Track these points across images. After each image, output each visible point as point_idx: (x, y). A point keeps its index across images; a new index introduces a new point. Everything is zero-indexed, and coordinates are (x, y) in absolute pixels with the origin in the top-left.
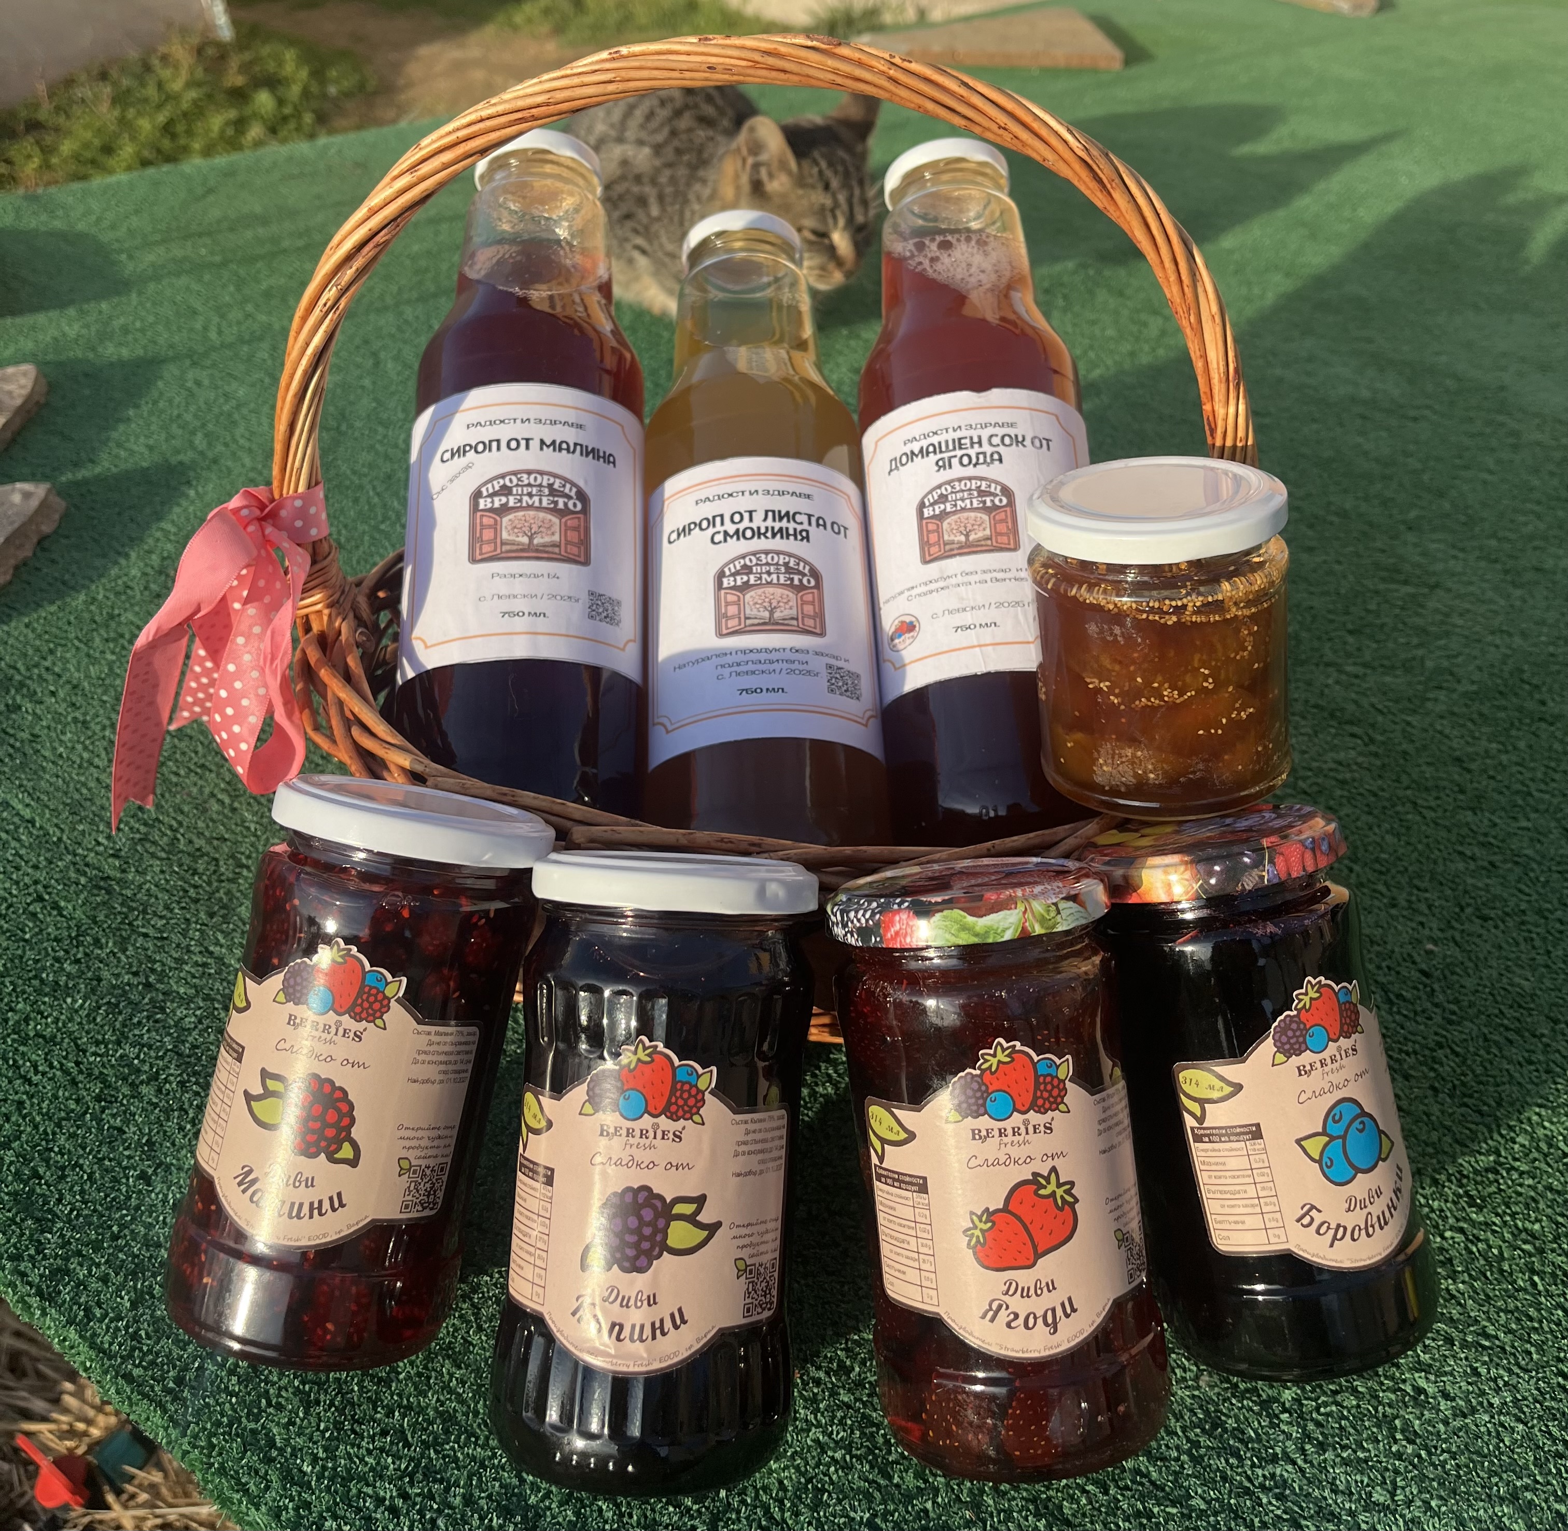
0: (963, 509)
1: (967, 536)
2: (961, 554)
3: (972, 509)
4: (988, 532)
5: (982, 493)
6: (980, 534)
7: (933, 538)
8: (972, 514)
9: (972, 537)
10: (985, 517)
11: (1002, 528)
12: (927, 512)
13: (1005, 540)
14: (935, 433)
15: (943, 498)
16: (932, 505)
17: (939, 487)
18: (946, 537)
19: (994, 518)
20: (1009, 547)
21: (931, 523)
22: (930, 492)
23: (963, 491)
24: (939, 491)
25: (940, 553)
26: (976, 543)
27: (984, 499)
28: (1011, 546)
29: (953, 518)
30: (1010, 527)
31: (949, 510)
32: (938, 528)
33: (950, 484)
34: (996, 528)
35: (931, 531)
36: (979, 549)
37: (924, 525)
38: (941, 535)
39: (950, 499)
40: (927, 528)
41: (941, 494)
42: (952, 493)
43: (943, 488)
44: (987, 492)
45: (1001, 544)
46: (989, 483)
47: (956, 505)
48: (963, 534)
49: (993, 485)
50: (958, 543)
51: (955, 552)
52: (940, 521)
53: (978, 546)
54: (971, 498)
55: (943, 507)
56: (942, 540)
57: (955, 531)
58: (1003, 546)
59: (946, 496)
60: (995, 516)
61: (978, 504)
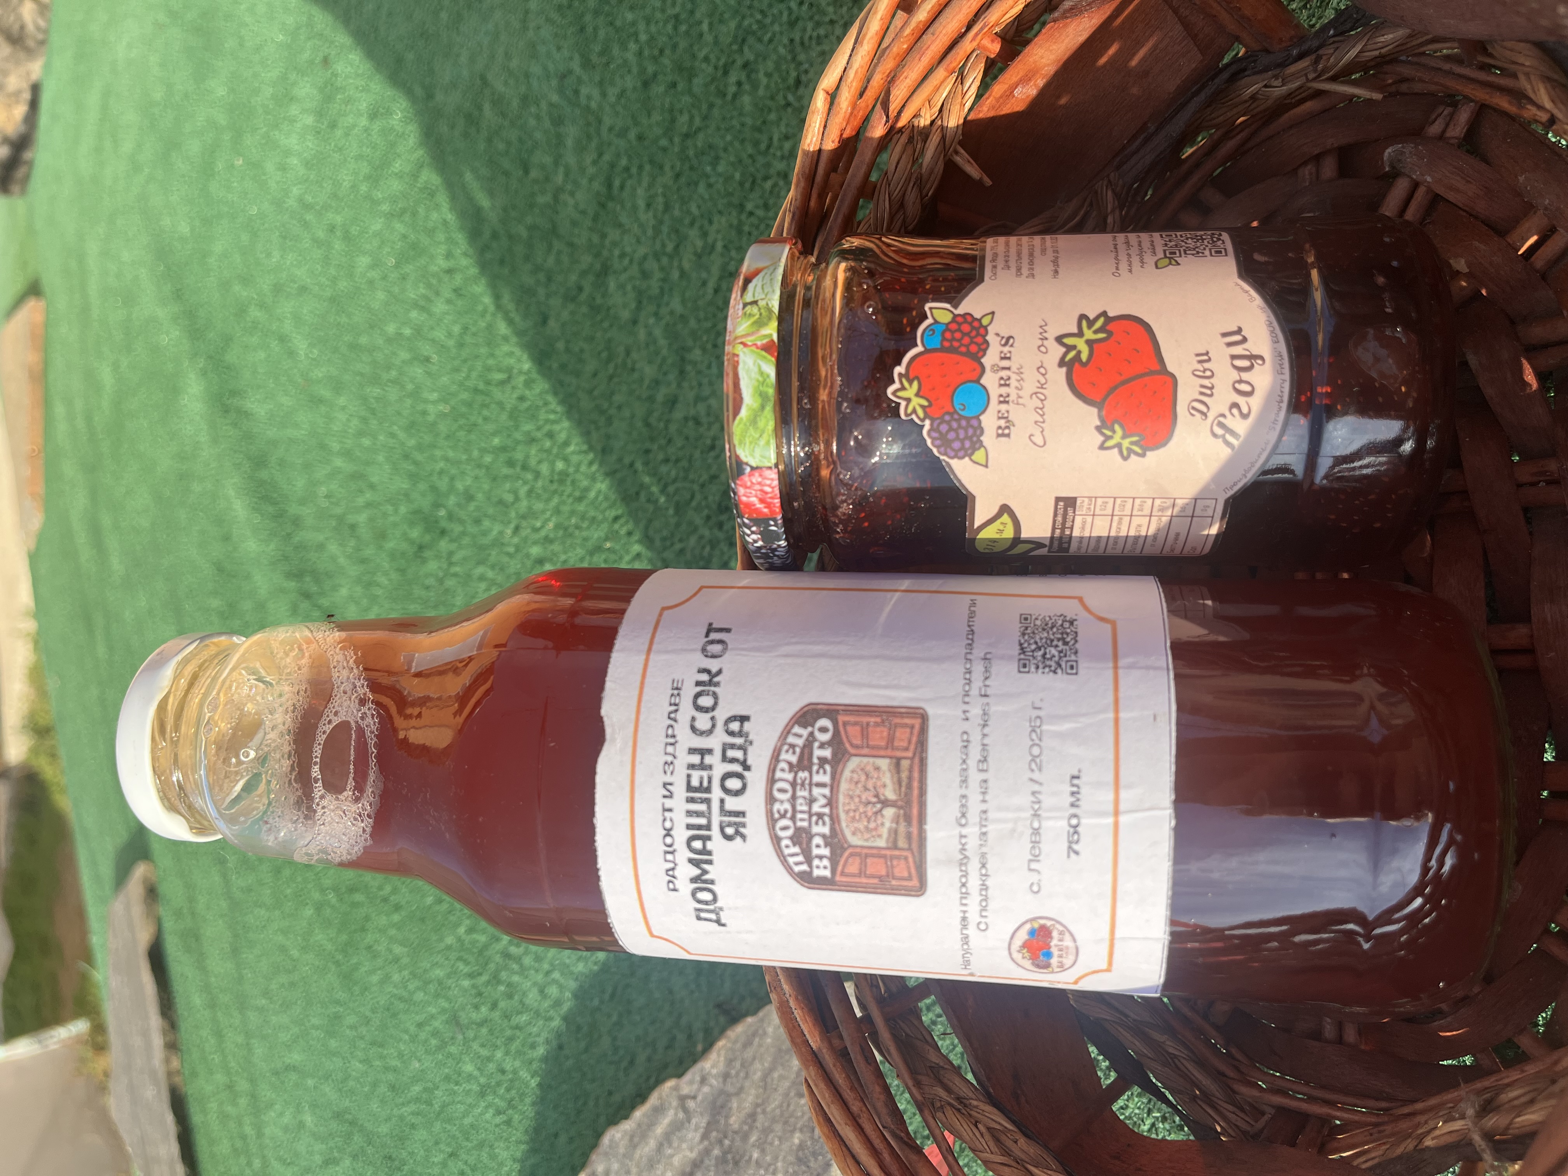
0: (831, 802)
1: (886, 803)
2: (921, 821)
3: (834, 786)
4: (884, 763)
5: (804, 762)
6: (887, 779)
7: (877, 867)
8: (844, 786)
9: (890, 794)
10: (854, 763)
11: (879, 736)
12: (822, 869)
13: (902, 735)
14: (668, 833)
15: (802, 838)
16: (809, 860)
17: (776, 840)
18: (882, 843)
19: (857, 747)
20: (917, 727)
21: (844, 866)
22: (783, 859)
23: (794, 797)
24: (784, 842)
25: (911, 860)
26: (903, 789)
27: (815, 761)
28: (917, 722)
29: (844, 824)
30: (878, 720)
31: (826, 830)
32: (859, 855)
33: (776, 821)
34: (878, 748)
35: (860, 869)
36: (916, 784)
37: (844, 879)
38: (874, 851)
39: (805, 824)
40: (853, 875)
41: (791, 838)
42: (793, 818)
43: (782, 834)
44: (802, 753)
45: (910, 742)
46: (786, 747)
47: (820, 816)
48: (881, 810)
49: (791, 739)
50: (897, 823)
51: (914, 830)
52: (846, 849)
53: (909, 786)
54: (811, 784)
55: (817, 840)
56: (883, 852)
57: (872, 825)
58: (914, 739)
59: (798, 830)
60: (852, 745)
61: (825, 772)
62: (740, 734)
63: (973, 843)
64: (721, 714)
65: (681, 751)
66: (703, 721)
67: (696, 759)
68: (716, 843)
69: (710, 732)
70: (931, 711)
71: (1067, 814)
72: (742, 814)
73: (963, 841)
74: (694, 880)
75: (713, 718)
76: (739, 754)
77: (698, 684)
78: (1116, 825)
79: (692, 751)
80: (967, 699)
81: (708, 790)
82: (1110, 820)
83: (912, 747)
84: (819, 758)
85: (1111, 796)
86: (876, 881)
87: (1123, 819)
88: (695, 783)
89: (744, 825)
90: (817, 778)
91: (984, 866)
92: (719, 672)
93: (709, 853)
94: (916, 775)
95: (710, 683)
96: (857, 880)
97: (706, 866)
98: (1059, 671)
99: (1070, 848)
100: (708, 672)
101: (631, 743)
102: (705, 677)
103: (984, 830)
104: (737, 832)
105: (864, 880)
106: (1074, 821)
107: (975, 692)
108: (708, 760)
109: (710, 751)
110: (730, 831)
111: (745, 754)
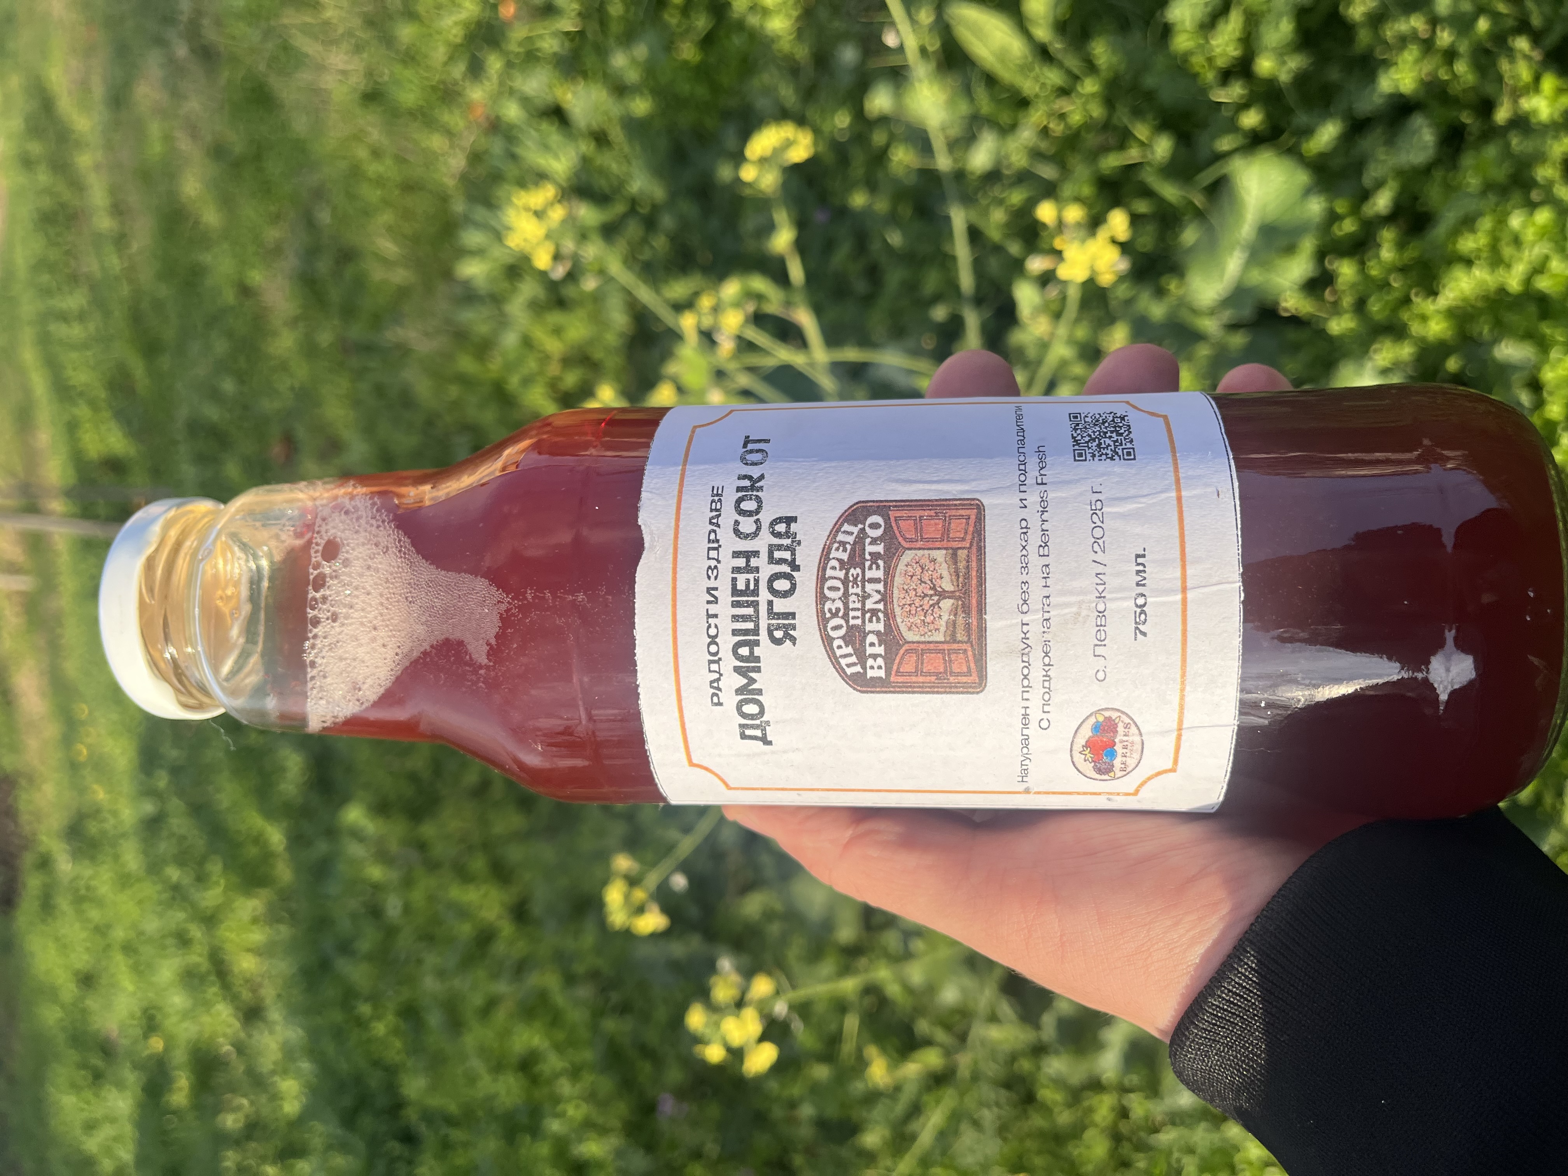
0: (886, 598)
1: (943, 595)
2: (981, 609)
3: (888, 580)
4: (939, 555)
5: (856, 558)
6: (944, 570)
7: (932, 663)
8: (898, 580)
9: (947, 585)
10: (908, 557)
11: (933, 529)
12: (876, 670)
13: (957, 528)
14: (713, 640)
15: (855, 637)
16: (862, 658)
17: (827, 641)
18: (940, 637)
19: (911, 541)
20: (973, 517)
21: (900, 663)
22: (835, 660)
23: (846, 594)
24: (836, 643)
25: (970, 653)
26: (961, 579)
27: (868, 557)
28: (973, 513)
29: (899, 620)
30: (932, 513)
31: (880, 627)
32: (915, 651)
33: (828, 620)
34: (934, 540)
35: (917, 667)
36: (974, 573)
37: (900, 679)
38: (932, 646)
39: (859, 622)
40: (910, 674)
41: (843, 638)
42: (846, 617)
43: (833, 634)
44: (853, 550)
45: (966, 533)
46: (836, 545)
47: (874, 612)
48: (938, 603)
49: (841, 537)
50: (955, 615)
51: (974, 621)
52: (901, 646)
53: (967, 576)
54: (863, 580)
55: (871, 638)
56: (941, 646)
57: (929, 619)
58: (971, 529)
59: (850, 628)
60: (905, 539)
61: (878, 567)
62: (787, 534)
63: (1035, 629)
64: (766, 517)
65: (725, 554)
66: (747, 525)
67: (741, 562)
68: (765, 649)
69: (755, 534)
70: (985, 501)
71: (1134, 595)
72: (793, 615)
73: (1025, 628)
74: (739, 691)
75: (757, 521)
76: (787, 555)
77: (739, 489)
78: (1184, 601)
79: (736, 554)
80: (1023, 488)
81: (755, 592)
82: (1179, 597)
83: (969, 537)
84: (870, 554)
85: (1178, 574)
86: (933, 679)
87: (1190, 595)
88: (741, 586)
89: (794, 628)
90: (869, 574)
91: (1047, 654)
92: (762, 477)
93: (757, 659)
94: (974, 564)
95: (752, 488)
96: (914, 679)
97: (753, 675)
98: (1116, 457)
99: (1137, 628)
100: (750, 478)
101: (671, 551)
102: (747, 483)
103: (1047, 616)
104: (787, 635)
105: (921, 679)
106: (1140, 601)
107: (1030, 481)
108: (754, 562)
109: (756, 554)
110: (779, 634)
111: (793, 554)
